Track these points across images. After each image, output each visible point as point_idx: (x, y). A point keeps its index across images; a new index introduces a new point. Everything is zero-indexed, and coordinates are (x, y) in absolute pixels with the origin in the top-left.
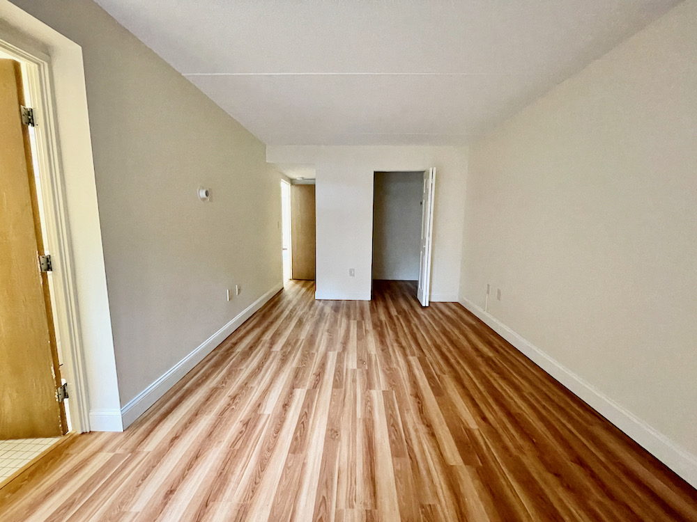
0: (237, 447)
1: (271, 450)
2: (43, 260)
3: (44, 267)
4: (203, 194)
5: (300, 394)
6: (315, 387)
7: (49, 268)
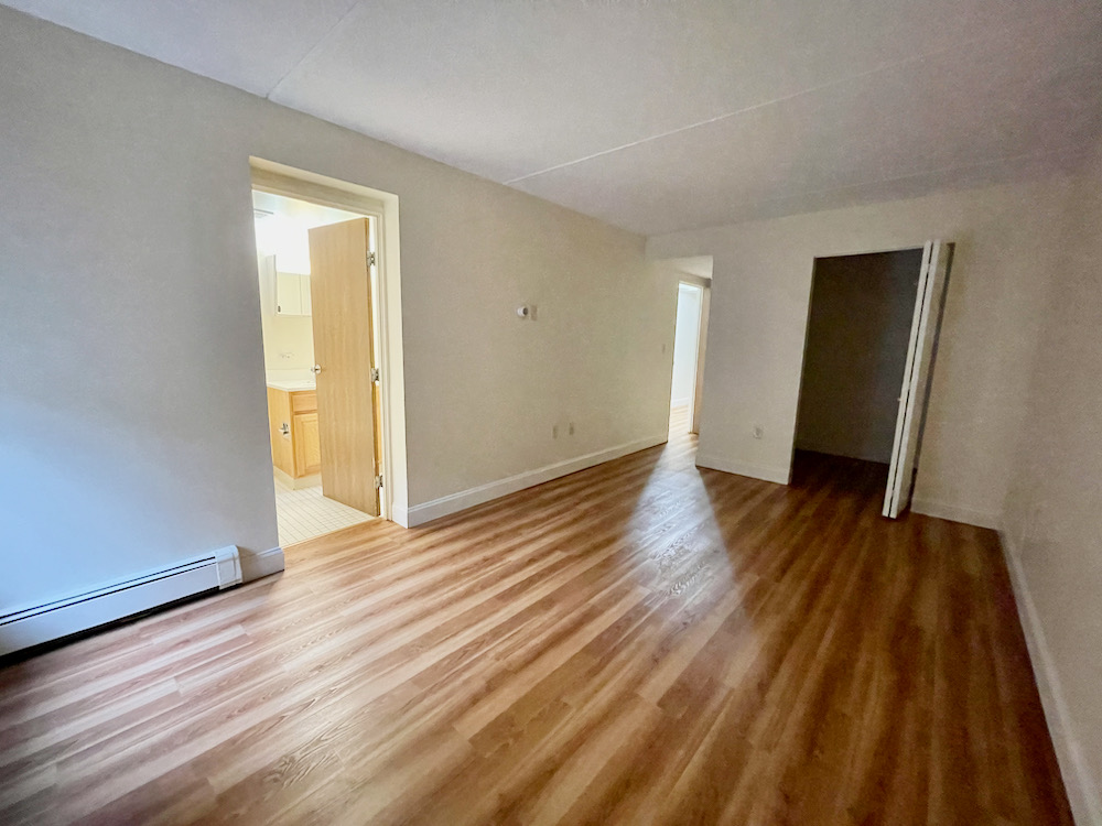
0: (463, 573)
1: (483, 588)
2: (374, 372)
3: (374, 377)
4: (520, 312)
5: (558, 556)
6: (580, 556)
7: (377, 379)
